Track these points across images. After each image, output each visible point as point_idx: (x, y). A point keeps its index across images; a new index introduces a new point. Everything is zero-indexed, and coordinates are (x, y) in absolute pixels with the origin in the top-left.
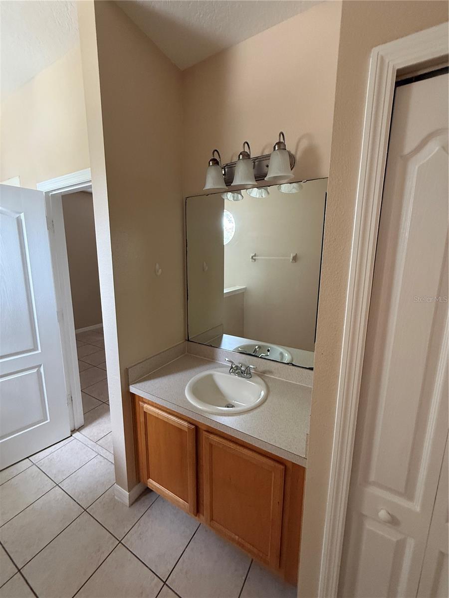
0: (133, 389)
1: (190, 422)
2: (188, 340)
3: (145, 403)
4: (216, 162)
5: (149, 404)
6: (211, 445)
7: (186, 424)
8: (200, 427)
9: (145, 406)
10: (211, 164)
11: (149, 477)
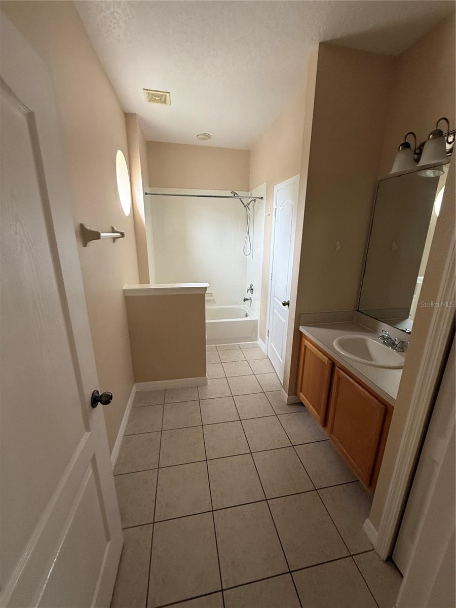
0: (302, 329)
1: (330, 359)
2: (358, 311)
3: (307, 339)
4: (406, 145)
5: (308, 341)
6: (339, 378)
7: (327, 359)
8: (336, 364)
9: (306, 341)
10: (401, 149)
11: (301, 391)
